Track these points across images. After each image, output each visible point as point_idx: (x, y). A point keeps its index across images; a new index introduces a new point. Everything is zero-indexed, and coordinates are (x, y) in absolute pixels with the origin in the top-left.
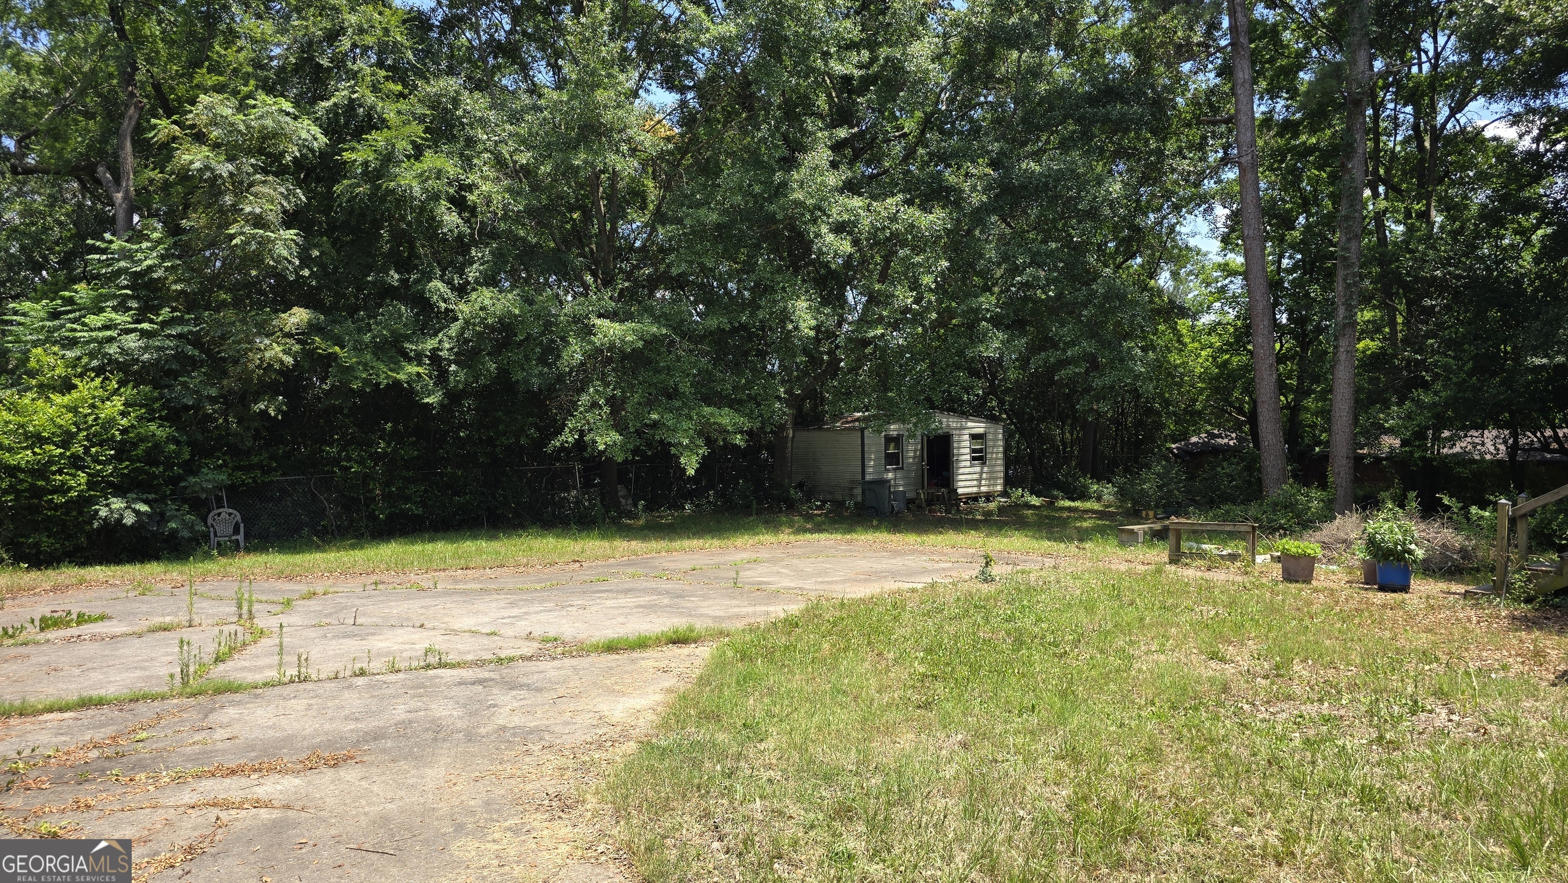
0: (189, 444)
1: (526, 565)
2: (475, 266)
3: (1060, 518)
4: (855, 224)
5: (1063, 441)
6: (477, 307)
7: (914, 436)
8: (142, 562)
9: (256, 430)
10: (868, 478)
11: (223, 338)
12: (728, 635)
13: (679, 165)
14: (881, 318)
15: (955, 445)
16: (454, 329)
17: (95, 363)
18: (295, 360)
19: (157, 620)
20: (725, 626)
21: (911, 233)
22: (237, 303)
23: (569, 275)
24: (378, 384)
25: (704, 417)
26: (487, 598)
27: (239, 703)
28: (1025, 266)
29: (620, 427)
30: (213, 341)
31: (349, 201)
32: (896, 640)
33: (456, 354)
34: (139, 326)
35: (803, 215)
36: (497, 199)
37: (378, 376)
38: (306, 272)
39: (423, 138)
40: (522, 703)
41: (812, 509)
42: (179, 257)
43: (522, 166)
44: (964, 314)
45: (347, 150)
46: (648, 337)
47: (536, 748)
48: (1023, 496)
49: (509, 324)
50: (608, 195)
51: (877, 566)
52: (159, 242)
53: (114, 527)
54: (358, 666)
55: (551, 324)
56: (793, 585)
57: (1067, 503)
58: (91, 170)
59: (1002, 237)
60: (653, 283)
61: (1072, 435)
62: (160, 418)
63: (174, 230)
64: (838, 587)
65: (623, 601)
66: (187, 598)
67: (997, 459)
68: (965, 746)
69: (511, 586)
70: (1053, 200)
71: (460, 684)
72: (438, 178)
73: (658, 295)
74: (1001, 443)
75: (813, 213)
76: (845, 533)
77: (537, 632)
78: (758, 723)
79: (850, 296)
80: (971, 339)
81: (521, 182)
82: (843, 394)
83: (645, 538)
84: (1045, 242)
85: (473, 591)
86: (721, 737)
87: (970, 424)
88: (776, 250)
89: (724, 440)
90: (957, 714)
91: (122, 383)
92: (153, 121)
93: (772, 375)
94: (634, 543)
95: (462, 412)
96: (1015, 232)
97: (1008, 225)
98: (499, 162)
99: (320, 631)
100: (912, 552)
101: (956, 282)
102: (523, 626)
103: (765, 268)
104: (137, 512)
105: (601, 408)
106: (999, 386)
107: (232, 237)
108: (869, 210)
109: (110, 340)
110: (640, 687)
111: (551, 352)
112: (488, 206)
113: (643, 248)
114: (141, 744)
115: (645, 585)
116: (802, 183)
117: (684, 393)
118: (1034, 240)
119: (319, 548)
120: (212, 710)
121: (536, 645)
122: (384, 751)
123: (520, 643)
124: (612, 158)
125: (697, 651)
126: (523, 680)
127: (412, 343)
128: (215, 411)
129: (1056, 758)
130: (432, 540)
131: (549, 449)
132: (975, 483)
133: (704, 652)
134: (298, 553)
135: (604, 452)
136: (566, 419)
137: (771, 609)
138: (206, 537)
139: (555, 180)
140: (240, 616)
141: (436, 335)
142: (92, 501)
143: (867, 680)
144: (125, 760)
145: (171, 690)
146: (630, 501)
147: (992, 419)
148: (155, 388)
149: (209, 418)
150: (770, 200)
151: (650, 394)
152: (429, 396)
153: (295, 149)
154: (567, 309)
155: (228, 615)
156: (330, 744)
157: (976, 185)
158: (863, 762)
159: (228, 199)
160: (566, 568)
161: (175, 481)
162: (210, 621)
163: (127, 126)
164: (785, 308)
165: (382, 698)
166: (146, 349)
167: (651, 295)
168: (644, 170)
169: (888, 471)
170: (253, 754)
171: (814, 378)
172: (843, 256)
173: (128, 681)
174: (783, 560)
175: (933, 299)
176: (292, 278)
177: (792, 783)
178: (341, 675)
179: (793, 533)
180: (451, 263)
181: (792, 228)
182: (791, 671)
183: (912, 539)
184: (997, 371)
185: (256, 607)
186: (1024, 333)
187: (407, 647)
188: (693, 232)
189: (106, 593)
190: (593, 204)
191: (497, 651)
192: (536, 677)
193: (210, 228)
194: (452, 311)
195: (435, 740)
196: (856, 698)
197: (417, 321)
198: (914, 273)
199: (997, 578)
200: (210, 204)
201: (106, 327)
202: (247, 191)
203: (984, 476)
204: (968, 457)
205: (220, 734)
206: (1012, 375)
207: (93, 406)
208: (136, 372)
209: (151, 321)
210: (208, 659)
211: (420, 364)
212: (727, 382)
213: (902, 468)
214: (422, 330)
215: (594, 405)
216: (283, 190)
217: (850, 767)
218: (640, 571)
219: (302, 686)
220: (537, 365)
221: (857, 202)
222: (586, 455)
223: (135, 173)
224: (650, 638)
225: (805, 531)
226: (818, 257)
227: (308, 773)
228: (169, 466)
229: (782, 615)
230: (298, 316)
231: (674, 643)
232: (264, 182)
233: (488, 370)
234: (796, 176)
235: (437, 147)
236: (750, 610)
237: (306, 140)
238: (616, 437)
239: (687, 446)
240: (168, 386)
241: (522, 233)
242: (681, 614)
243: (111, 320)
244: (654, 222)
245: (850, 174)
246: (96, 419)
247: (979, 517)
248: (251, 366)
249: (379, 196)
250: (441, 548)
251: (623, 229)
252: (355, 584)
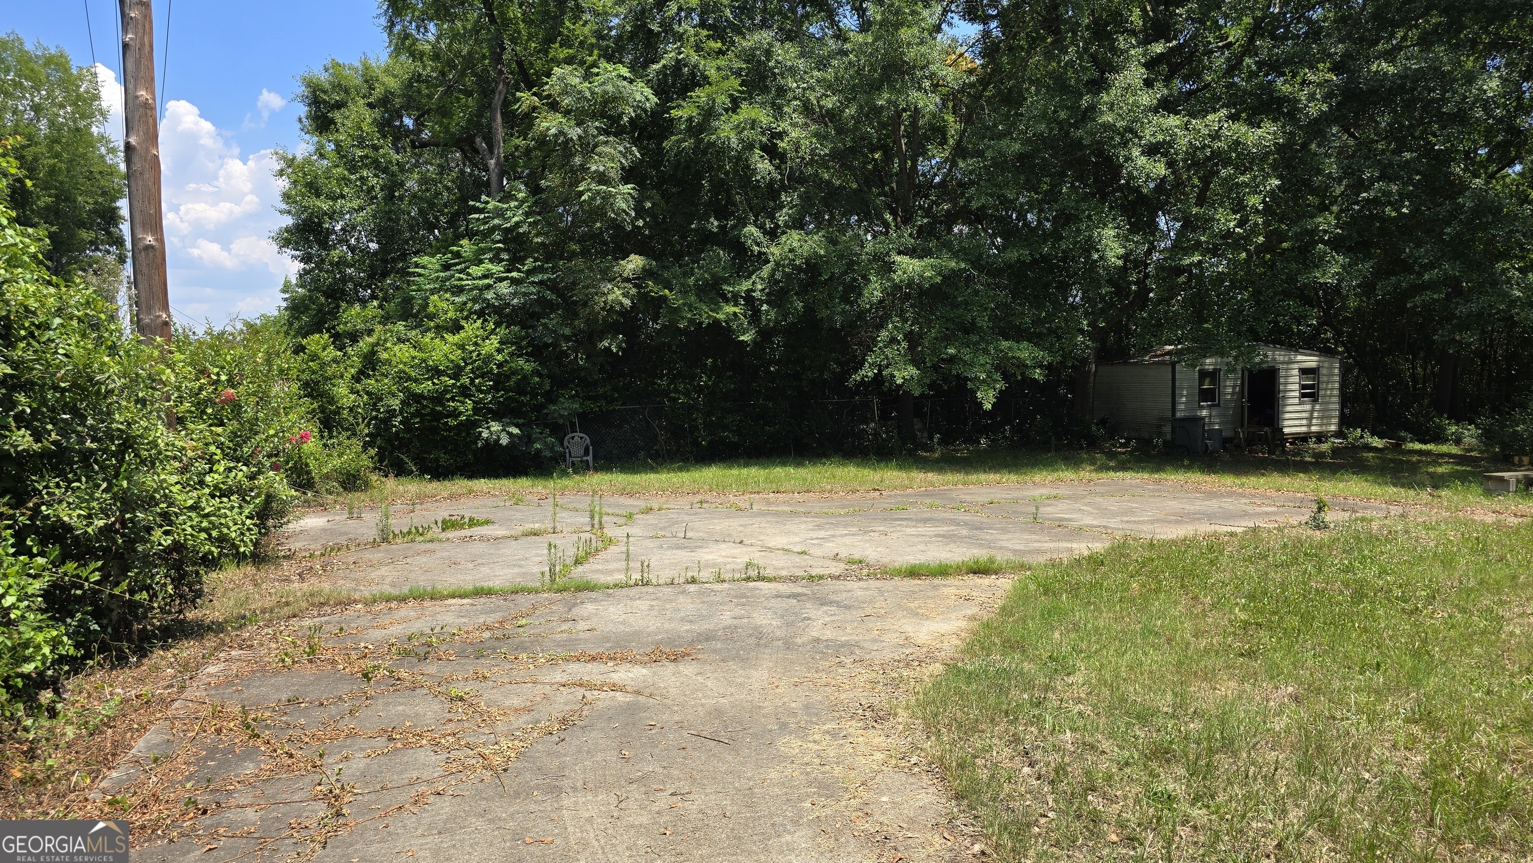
0: (549, 376)
1: (830, 492)
2: (784, 210)
3: (1408, 462)
4: (1170, 144)
5: (1413, 377)
6: (786, 249)
7: (1234, 370)
8: (514, 477)
9: (602, 366)
10: (1179, 415)
11: (574, 283)
12: (1029, 569)
13: (980, 97)
14: (1198, 244)
15: (1282, 380)
16: (766, 271)
17: (477, 307)
18: (633, 302)
19: (529, 526)
20: (1027, 559)
21: (1235, 151)
22: (585, 253)
23: (869, 215)
24: (701, 323)
25: (1002, 351)
26: (797, 520)
27: (595, 600)
28: (1372, 181)
29: (916, 362)
30: (566, 287)
31: (676, 155)
32: (1213, 585)
33: (768, 295)
34: (510, 275)
35: (1112, 138)
36: (805, 143)
37: (701, 316)
38: (641, 223)
39: (739, 91)
40: (833, 618)
41: (1115, 446)
42: (539, 214)
43: (828, 111)
44: (1297, 237)
45: (674, 108)
46: (946, 272)
47: (848, 661)
48: (1362, 437)
49: (815, 264)
50: (908, 133)
51: (1190, 508)
52: (523, 202)
53: (493, 446)
54: (690, 574)
55: (852, 263)
56: (1095, 523)
57: (1418, 446)
58: (471, 141)
59: (1341, 151)
60: (951, 219)
61: (1425, 369)
62: (527, 354)
63: (535, 190)
64: (1145, 528)
65: (922, 529)
66: (551, 509)
67: (1331, 396)
68: (1296, 699)
69: (817, 510)
70: (1409, 105)
71: (777, 596)
72: (753, 128)
73: (956, 230)
74: (1337, 378)
75: (1123, 136)
76: (1153, 472)
77: (843, 554)
78: (1064, 657)
79: (1162, 222)
80: (1304, 263)
81: (826, 125)
82: (1154, 326)
83: (941, 470)
84: (1398, 152)
85: (784, 513)
86: (1026, 666)
87: (1299, 358)
88: (1081, 178)
89: (1023, 374)
90: (1286, 665)
91: (498, 324)
92: (518, 94)
93: (1074, 307)
94: (930, 475)
95: (772, 349)
96: (1360, 144)
97: (1352, 135)
98: (807, 109)
99: (658, 542)
100: (1230, 494)
101: (1286, 202)
102: (830, 548)
103: (1069, 197)
104: (510, 434)
105: (899, 343)
106: (1337, 314)
107: (581, 194)
108: (1187, 129)
109: (488, 287)
110: (943, 613)
111: (853, 290)
112: (797, 151)
113: (943, 182)
114: (522, 630)
115: (943, 515)
116: (1112, 105)
117: (981, 327)
118: (1383, 152)
119: (653, 470)
120: (575, 605)
121: (842, 566)
122: (715, 651)
123: (828, 563)
124: (914, 94)
125: (999, 582)
126: (833, 597)
127: (729, 284)
128: (569, 348)
129: (1407, 721)
130: (746, 465)
131: (850, 384)
132: (1304, 422)
133: (1005, 584)
134: (636, 473)
135: (900, 387)
136: (866, 355)
137: (1075, 545)
138: (563, 456)
139: (858, 122)
140: (593, 525)
141: (749, 277)
142: (475, 424)
143: (1182, 623)
144: (510, 641)
145: (543, 585)
146: (926, 434)
147: (1326, 351)
148: (522, 328)
149: (565, 354)
150: (1076, 126)
151: (947, 329)
152: (744, 334)
153: (631, 110)
154: (869, 247)
155: (583, 524)
156: (671, 641)
157: (1315, 93)
158: (1181, 704)
159: (578, 160)
160: (867, 495)
161: (539, 408)
162: (569, 529)
163: (498, 100)
164: (1090, 237)
165: (711, 604)
166: (515, 294)
167: (950, 230)
168: (944, 105)
169: (1202, 408)
170: (609, 645)
171: (1120, 309)
172: (1155, 180)
173: (509, 576)
174: (1084, 497)
175: (1260, 221)
176: (629, 228)
177: (1103, 720)
178: (676, 582)
179: (1095, 470)
180: (764, 208)
181: (1100, 153)
182: (1098, 609)
183: (1229, 481)
184: (1333, 300)
185: (605, 518)
186: (1368, 257)
187: (729, 560)
188: (995, 164)
189: (489, 501)
190: (894, 142)
191: (808, 569)
192: (844, 595)
193: (563, 187)
194: (764, 253)
195: (758, 645)
196: (1169, 641)
197: (734, 264)
198: (1238, 193)
199: (1332, 526)
200: (564, 165)
201: (485, 277)
202: (592, 151)
203: (1316, 414)
204: (1297, 394)
205: (582, 625)
206: (1352, 304)
207: (476, 344)
208: (508, 315)
209: (519, 271)
210: (569, 561)
211: (736, 305)
212: (1027, 316)
213: (1218, 405)
214: (738, 273)
215: (893, 340)
216: (621, 148)
217: (1165, 709)
218: (938, 502)
219: (645, 589)
220: (840, 303)
221: (1173, 121)
222: (885, 389)
223: (504, 141)
224: (951, 567)
225: (1109, 469)
226: (1128, 183)
227: (654, 665)
228: (534, 396)
229: (1086, 553)
230: (634, 263)
231: (975, 573)
232: (606, 143)
233: (796, 309)
234: (1106, 98)
235: (751, 98)
236: (1052, 545)
237: (640, 101)
238: (913, 371)
239: (984, 381)
240: (533, 327)
241: (826, 176)
242: (981, 545)
243: (488, 270)
244: (954, 157)
245: (1166, 92)
246: (478, 355)
247: (1308, 459)
248: (597, 308)
249: (702, 149)
250: (754, 473)
251: (923, 166)
252: (683, 502)
